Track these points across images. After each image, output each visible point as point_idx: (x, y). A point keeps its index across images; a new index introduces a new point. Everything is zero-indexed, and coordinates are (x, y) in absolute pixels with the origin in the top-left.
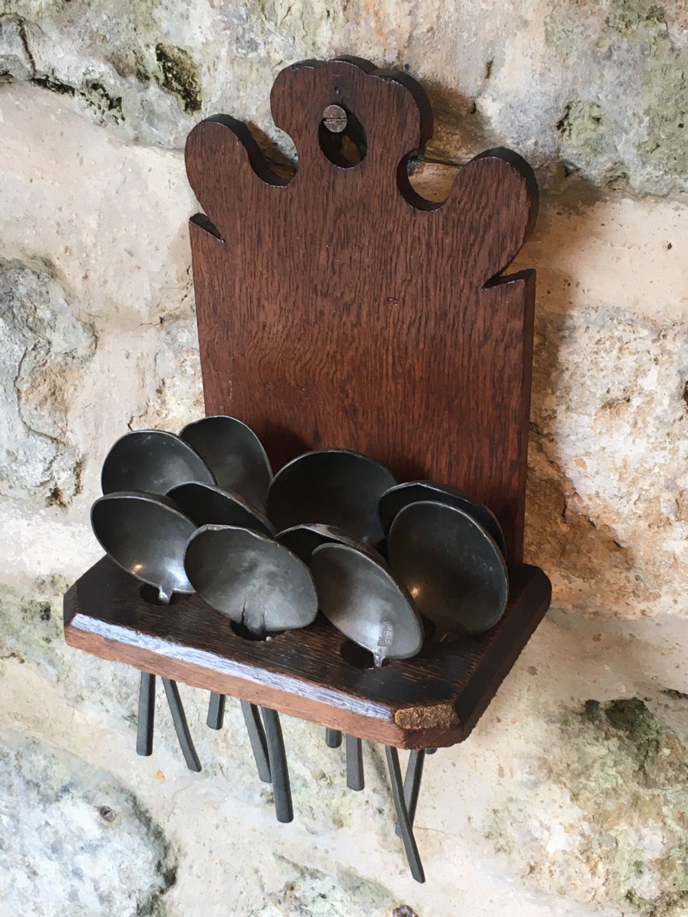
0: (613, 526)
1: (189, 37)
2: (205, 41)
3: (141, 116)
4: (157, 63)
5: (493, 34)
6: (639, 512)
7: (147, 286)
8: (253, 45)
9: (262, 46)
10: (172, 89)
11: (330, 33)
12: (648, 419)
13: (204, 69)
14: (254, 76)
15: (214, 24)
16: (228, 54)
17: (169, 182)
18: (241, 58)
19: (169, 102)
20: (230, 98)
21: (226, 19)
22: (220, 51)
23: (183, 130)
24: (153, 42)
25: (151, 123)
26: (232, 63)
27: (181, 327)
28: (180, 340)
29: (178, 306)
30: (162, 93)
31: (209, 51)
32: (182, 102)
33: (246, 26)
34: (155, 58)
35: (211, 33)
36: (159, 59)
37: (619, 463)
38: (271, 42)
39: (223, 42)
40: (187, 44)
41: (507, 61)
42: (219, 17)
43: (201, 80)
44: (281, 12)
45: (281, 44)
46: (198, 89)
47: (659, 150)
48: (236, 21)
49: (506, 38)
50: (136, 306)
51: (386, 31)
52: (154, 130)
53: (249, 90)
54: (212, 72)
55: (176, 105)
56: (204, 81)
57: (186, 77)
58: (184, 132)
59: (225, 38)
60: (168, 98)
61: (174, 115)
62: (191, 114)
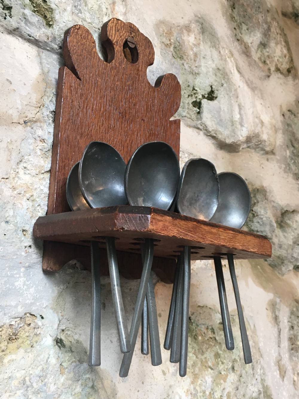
3: (22, 19)
7: (18, 101)
8: (81, 12)
9: (83, 14)
13: (57, 12)
16: (71, 10)
17: (27, 56)
18: (76, 14)
19: (37, 19)
22: (66, 7)
23: (44, 33)
25: (26, 24)
26: (72, 14)
27: (38, 126)
28: (38, 133)
29: (34, 116)
30: (34, 14)
31: (61, 5)
32: (45, 22)
38: (86, 14)
39: (69, 4)
44: (90, 5)
45: (89, 16)
46: (50, 19)
50: (10, 112)
52: (27, 28)
54: (61, 14)
55: (41, 21)
56: (57, 16)
57: (43, 13)
58: (44, 35)
59: (70, 3)
60: (37, 17)
61: (39, 25)
62: (49, 28)
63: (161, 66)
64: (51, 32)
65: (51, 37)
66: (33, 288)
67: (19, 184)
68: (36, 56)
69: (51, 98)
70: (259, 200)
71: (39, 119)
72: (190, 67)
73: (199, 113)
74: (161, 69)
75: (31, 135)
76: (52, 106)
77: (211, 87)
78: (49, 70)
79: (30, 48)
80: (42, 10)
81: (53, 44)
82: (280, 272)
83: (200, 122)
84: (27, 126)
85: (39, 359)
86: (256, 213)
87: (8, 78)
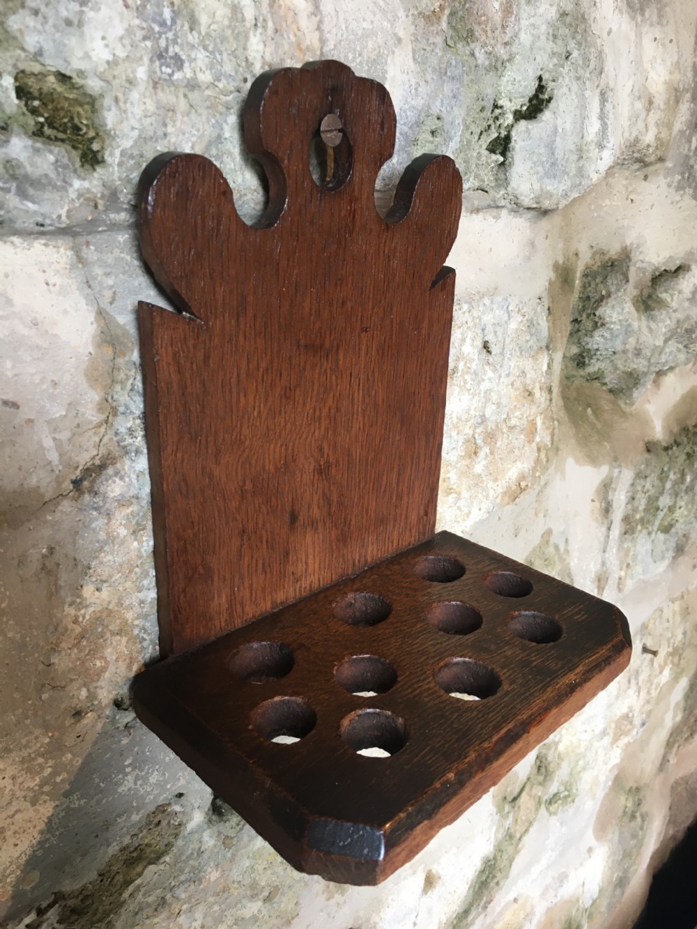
0: (448, 475)
1: (80, 54)
2: (110, 58)
3: (7, 185)
4: (16, 101)
5: (376, 52)
6: (463, 454)
7: (48, 443)
8: (178, 63)
9: (186, 65)
10: (49, 138)
11: (261, 46)
12: (466, 377)
13: (108, 101)
14: (182, 105)
15: (129, 31)
16: (150, 76)
17: (47, 284)
18: (165, 80)
19: (51, 158)
20: (151, 138)
21: (144, 25)
22: (134, 72)
23: (80, 196)
24: (10, 68)
25: (22, 194)
26: (155, 87)
27: (110, 477)
28: (112, 496)
29: (95, 452)
30: (39, 145)
31: (116, 73)
32: (76, 155)
33: (170, 35)
34: (13, 95)
35: (124, 46)
36: (19, 97)
37: (455, 420)
38: (195, 59)
39: (141, 59)
40: (74, 64)
41: (389, 79)
42: (137, 22)
43: (104, 118)
44: (204, 19)
45: (207, 60)
46: (92, 134)
47: (461, 155)
48: (157, 29)
49: (387, 56)
50: (34, 481)
51: (303, 47)
52: (30, 205)
53: (178, 124)
54: (121, 104)
55: (65, 161)
56: (110, 118)
57: (66, 120)
58: (82, 200)
59: (143, 52)
60: (51, 152)
61: (62, 177)
62: (91, 170)
63: (413, 102)
64: (101, 183)
65: (103, 196)
66: (156, 773)
67: (88, 617)
68: (73, 267)
69: (131, 381)
70: (613, 289)
71: (109, 454)
72: (490, 53)
73: (503, 164)
74: (414, 108)
75: (95, 513)
76: (137, 402)
77: (540, 79)
78: (115, 293)
79: (50, 250)
80: (63, 109)
81: (112, 216)
82: (628, 402)
83: (502, 192)
84: (83, 493)
85: (184, 858)
86: (600, 318)
87: (5, 397)
